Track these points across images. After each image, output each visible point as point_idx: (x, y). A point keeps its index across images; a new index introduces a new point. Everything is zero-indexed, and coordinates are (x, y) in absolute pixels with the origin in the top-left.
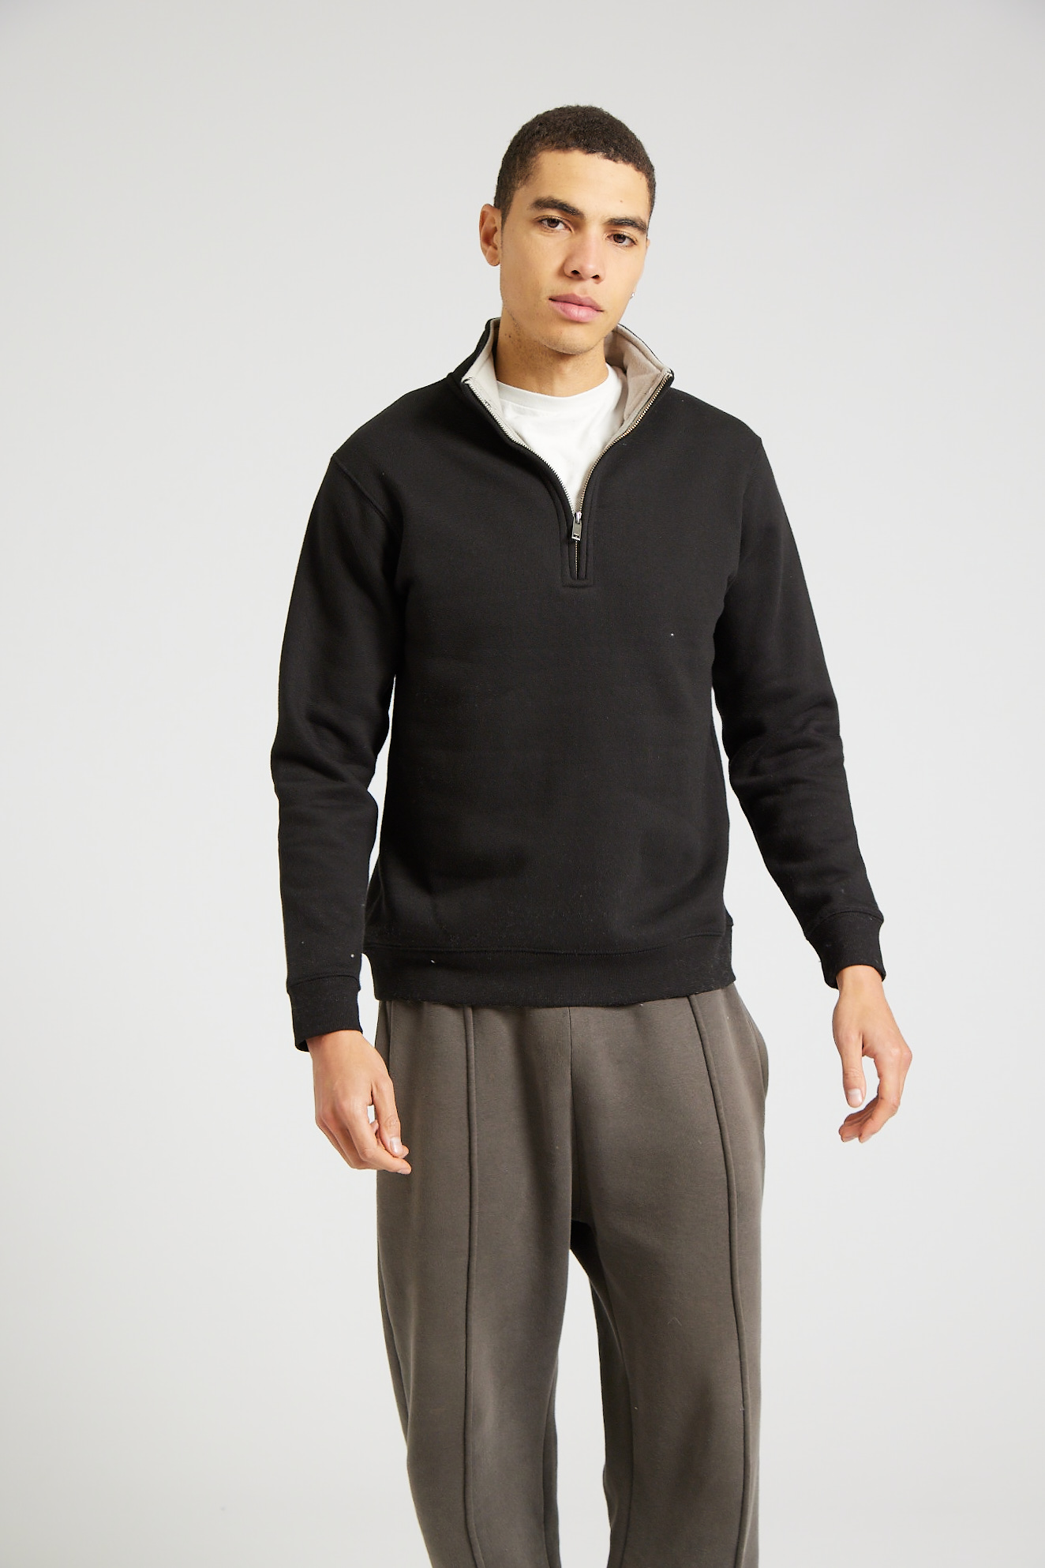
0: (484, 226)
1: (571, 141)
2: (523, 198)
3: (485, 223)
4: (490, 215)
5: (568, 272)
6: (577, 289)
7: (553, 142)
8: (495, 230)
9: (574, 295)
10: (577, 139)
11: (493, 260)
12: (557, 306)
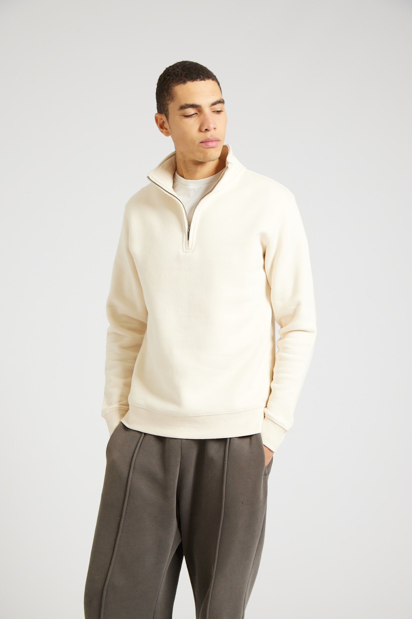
0: (158, 123)
1: (184, 79)
2: (173, 107)
3: (158, 121)
4: (159, 116)
5: (204, 130)
6: (209, 135)
7: (178, 81)
8: (164, 122)
9: (209, 139)
10: (187, 78)
11: (167, 134)
12: (203, 145)
